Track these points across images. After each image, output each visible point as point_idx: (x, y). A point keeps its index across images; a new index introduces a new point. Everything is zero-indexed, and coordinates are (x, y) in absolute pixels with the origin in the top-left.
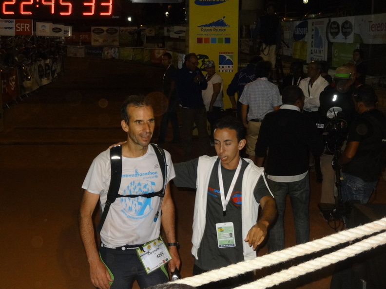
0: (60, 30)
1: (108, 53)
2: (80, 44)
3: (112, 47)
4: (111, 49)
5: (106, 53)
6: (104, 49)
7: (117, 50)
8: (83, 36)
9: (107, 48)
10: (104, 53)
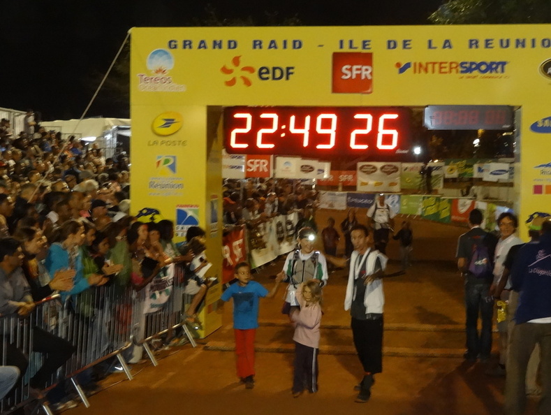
0: (312, 169)
2: (340, 188)
3: (390, 194)
8: (345, 177)
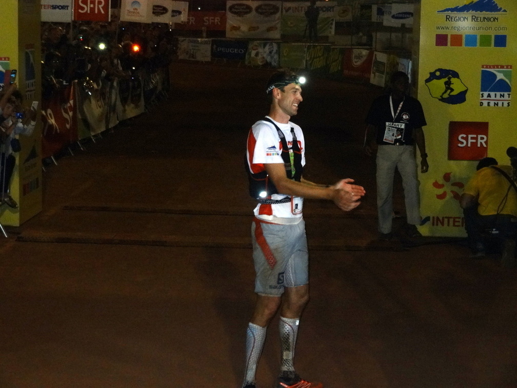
0: (164, 10)
1: (257, 55)
2: (204, 34)
3: (266, 41)
4: (264, 46)
5: (253, 53)
6: (250, 46)
7: (275, 48)
8: (211, 20)
9: (256, 43)
10: (250, 54)
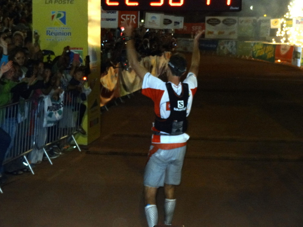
0: (170, 22)
2: (192, 36)
3: (229, 40)
5: (221, 47)
6: (219, 43)
7: (234, 44)
8: (196, 28)
9: (223, 41)
10: (219, 48)
